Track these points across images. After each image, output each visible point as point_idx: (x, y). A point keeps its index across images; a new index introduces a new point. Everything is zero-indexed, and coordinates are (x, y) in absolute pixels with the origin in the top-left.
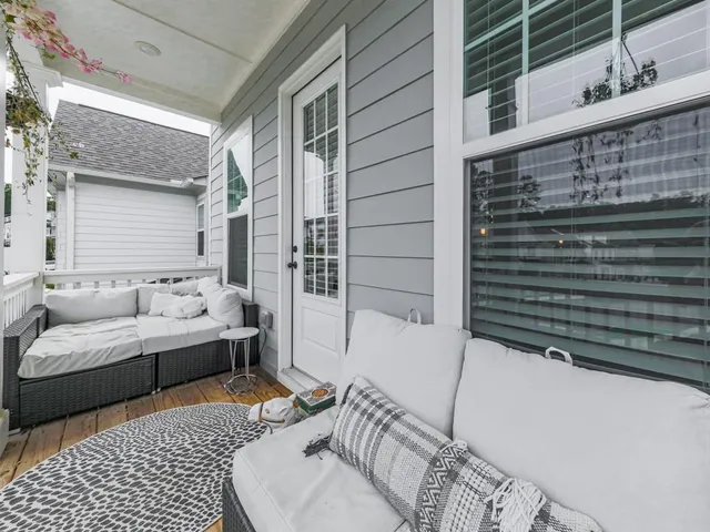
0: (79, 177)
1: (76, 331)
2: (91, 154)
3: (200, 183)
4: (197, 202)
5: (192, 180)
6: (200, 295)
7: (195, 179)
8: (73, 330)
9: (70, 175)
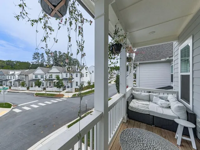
0: (140, 64)
1: (137, 102)
2: (142, 58)
3: (171, 58)
4: (171, 64)
5: (168, 58)
6: (168, 101)
7: (169, 57)
8: (137, 101)
9: (138, 64)
